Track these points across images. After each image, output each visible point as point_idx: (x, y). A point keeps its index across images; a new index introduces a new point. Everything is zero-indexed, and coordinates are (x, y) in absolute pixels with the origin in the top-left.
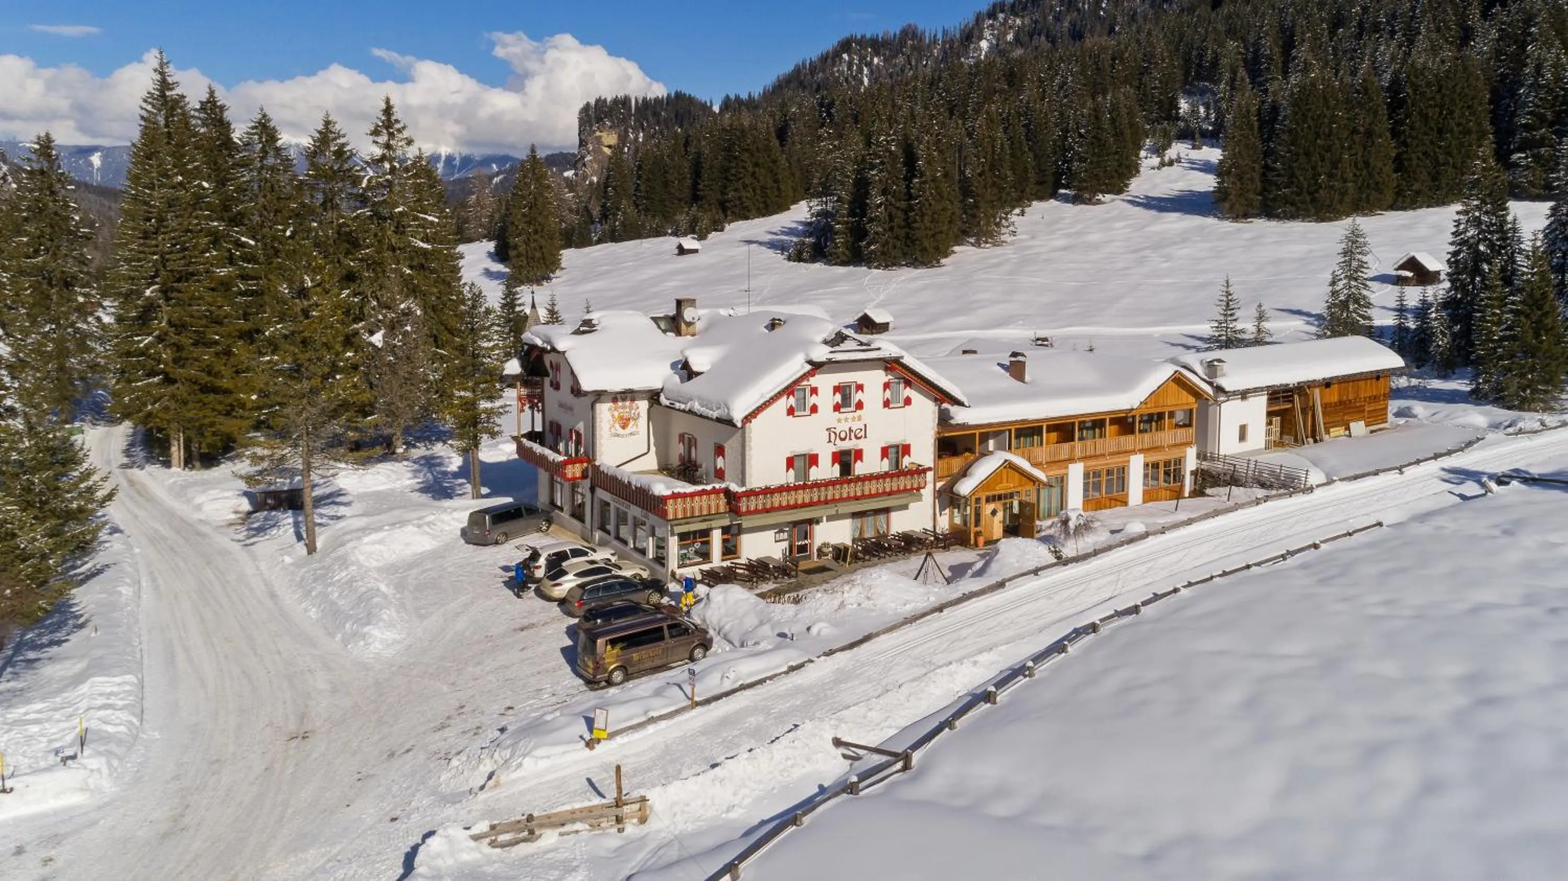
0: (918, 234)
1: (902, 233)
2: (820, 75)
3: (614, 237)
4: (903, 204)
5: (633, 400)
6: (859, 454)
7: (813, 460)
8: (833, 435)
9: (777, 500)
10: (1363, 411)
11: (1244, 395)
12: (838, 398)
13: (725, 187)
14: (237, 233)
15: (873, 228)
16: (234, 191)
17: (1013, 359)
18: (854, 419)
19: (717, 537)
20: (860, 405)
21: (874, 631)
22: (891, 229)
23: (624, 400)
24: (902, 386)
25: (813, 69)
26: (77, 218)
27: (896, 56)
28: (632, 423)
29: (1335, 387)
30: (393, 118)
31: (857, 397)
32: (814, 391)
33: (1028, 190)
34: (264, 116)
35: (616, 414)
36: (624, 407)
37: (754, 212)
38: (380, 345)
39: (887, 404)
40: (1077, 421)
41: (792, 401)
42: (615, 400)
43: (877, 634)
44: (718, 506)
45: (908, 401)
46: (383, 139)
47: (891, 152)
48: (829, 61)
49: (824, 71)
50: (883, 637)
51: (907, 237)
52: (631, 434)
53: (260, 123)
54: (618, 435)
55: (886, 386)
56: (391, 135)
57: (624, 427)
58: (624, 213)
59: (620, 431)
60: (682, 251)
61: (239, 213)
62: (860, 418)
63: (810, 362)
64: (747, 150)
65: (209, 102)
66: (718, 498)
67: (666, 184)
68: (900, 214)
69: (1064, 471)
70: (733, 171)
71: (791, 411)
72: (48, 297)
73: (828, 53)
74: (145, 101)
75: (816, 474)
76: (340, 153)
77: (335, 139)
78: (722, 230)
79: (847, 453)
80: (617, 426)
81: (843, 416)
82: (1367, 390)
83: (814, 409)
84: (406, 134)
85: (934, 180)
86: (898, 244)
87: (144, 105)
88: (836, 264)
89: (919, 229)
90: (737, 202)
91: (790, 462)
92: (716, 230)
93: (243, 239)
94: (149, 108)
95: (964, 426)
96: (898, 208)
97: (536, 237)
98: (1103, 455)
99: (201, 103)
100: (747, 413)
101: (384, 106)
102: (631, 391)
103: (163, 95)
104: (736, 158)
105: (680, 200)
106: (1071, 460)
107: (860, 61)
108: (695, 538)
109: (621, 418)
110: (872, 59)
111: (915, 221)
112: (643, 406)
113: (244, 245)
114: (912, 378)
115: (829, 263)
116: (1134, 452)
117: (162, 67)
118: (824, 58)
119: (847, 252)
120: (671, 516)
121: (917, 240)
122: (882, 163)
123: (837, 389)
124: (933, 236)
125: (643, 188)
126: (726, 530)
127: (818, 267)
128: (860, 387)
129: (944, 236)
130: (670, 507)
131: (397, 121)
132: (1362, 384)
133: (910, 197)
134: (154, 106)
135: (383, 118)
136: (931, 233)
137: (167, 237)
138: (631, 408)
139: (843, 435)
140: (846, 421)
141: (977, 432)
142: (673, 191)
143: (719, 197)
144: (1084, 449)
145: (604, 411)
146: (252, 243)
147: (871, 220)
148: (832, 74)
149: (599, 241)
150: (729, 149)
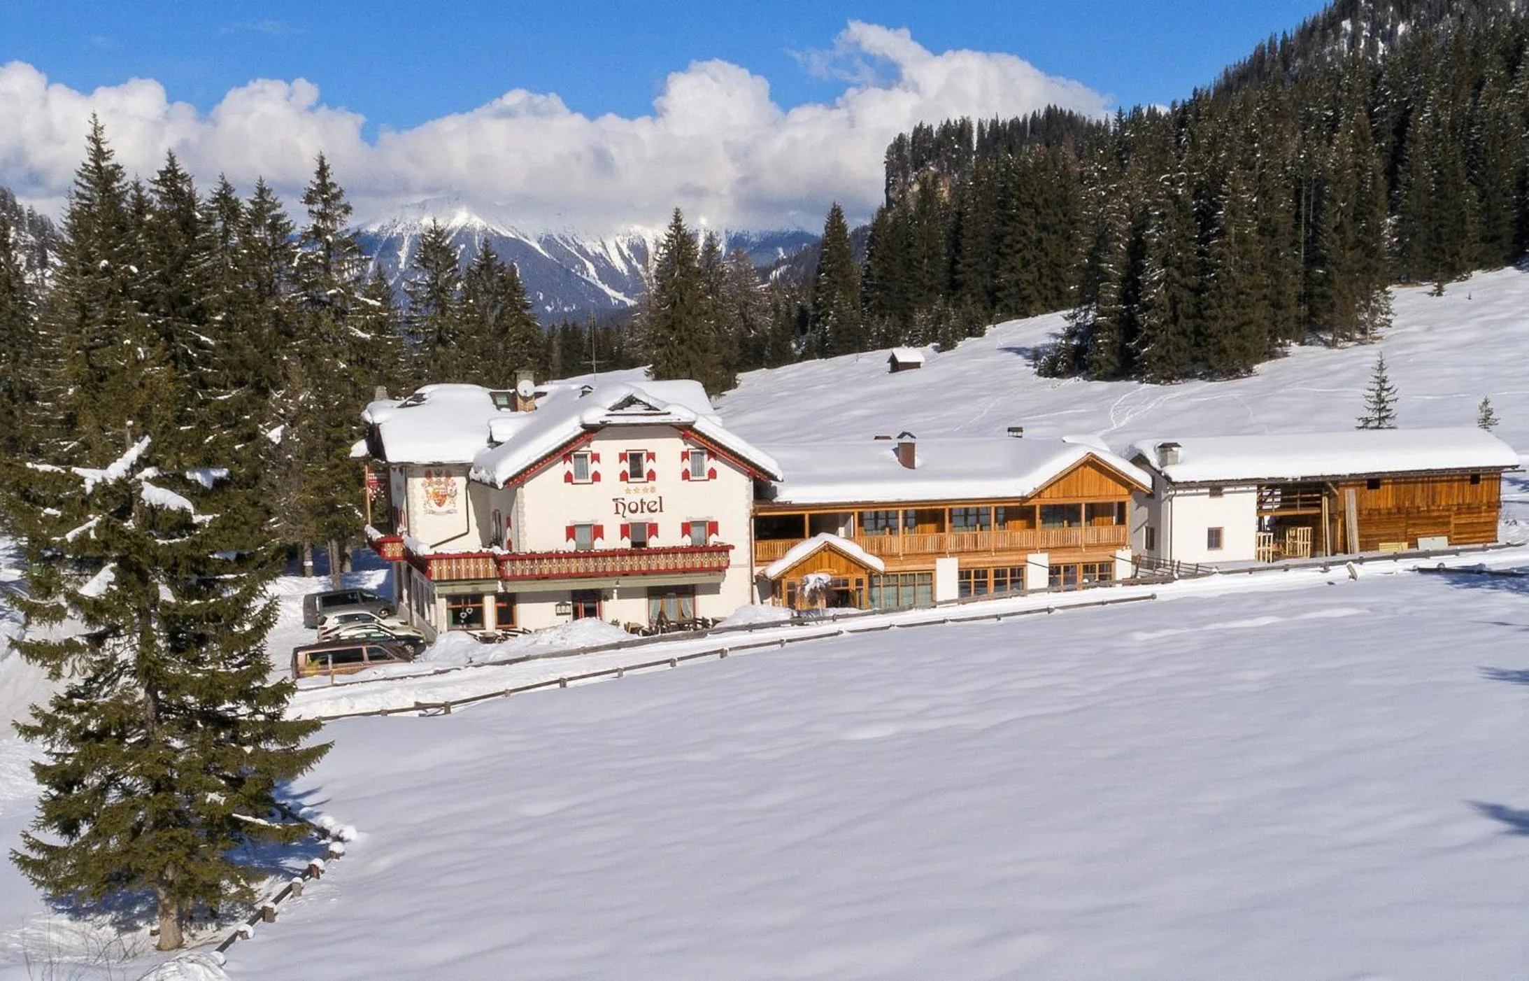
0: (1214, 327)
1: (1189, 325)
2: (1299, 62)
3: (824, 350)
4: (1194, 280)
5: (449, 475)
6: (654, 529)
7: (598, 531)
8: (621, 507)
9: (546, 567)
10: (1448, 523)
11: (1215, 488)
12: (626, 466)
13: (996, 265)
14: (193, 329)
15: (1148, 320)
16: (192, 279)
17: (901, 441)
18: (645, 490)
19: (489, 605)
20: (652, 476)
21: (532, 654)
22: (1175, 320)
23: (438, 475)
24: (706, 457)
25: (1287, 52)
26: (36, 319)
27: (1440, 18)
28: (448, 500)
29: (1387, 490)
30: (328, 181)
31: (647, 466)
32: (596, 457)
33: (1464, 252)
34: (226, 186)
35: (431, 490)
36: (439, 483)
37: (1038, 305)
38: (277, 441)
39: (686, 475)
40: (947, 508)
41: (569, 467)
42: (428, 475)
43: (536, 657)
44: (487, 571)
45: (713, 474)
46: (318, 207)
47: (1176, 198)
48: (1317, 34)
49: (1305, 56)
50: (540, 660)
51: (1197, 332)
52: (449, 512)
53: (220, 194)
54: (433, 512)
55: (685, 455)
56: (326, 202)
57: (439, 505)
58: (838, 312)
59: (436, 508)
60: (896, 366)
61: (200, 307)
62: (653, 490)
63: (584, 426)
64: (1028, 205)
65: (168, 171)
66: (487, 563)
67: (908, 265)
68: (1186, 295)
69: (929, 566)
70: (1008, 240)
71: (568, 478)
72: (11, 413)
73: (1315, 20)
74: (80, 175)
75: (599, 545)
76: (273, 227)
77: (269, 210)
78: (981, 334)
79: (639, 527)
80: (432, 502)
81: (632, 486)
82: (1448, 497)
83: (596, 477)
84: (343, 201)
85: (1242, 239)
86: (1184, 343)
87: (79, 179)
88: (1098, 378)
89: (1215, 319)
90: (1013, 290)
91: (571, 532)
92: (971, 335)
93: (203, 338)
94: (84, 182)
95: (787, 506)
96: (1185, 286)
97: (684, 348)
98: (988, 551)
99: (161, 173)
100: (511, 475)
101: (317, 167)
102: (440, 464)
103: (99, 167)
104: (1012, 218)
105: (931, 289)
106: (941, 554)
107: (1373, 31)
108: (466, 603)
109: (437, 495)
110: (1394, 27)
111: (1209, 307)
112: (460, 482)
113: (203, 346)
114: (715, 449)
115: (1090, 377)
116: (1033, 550)
117: (95, 133)
118: (1307, 32)
119: (1114, 359)
120: (435, 577)
121: (1210, 336)
122: (1163, 216)
123: (623, 457)
124: (1236, 329)
125: (875, 272)
126: (499, 598)
127: (1074, 384)
128: (651, 456)
129: (1254, 328)
130: (434, 567)
131: (333, 185)
132: (1442, 487)
133: (1205, 268)
134: (88, 179)
135: (318, 182)
136: (1232, 324)
137: (90, 329)
138: (447, 485)
139: (633, 507)
140: (635, 492)
141: (807, 513)
142: (918, 274)
143: (987, 280)
144: (961, 541)
145: (418, 488)
146: (211, 342)
147: (1146, 307)
148: (1320, 59)
149: (801, 359)
150: (1003, 205)
